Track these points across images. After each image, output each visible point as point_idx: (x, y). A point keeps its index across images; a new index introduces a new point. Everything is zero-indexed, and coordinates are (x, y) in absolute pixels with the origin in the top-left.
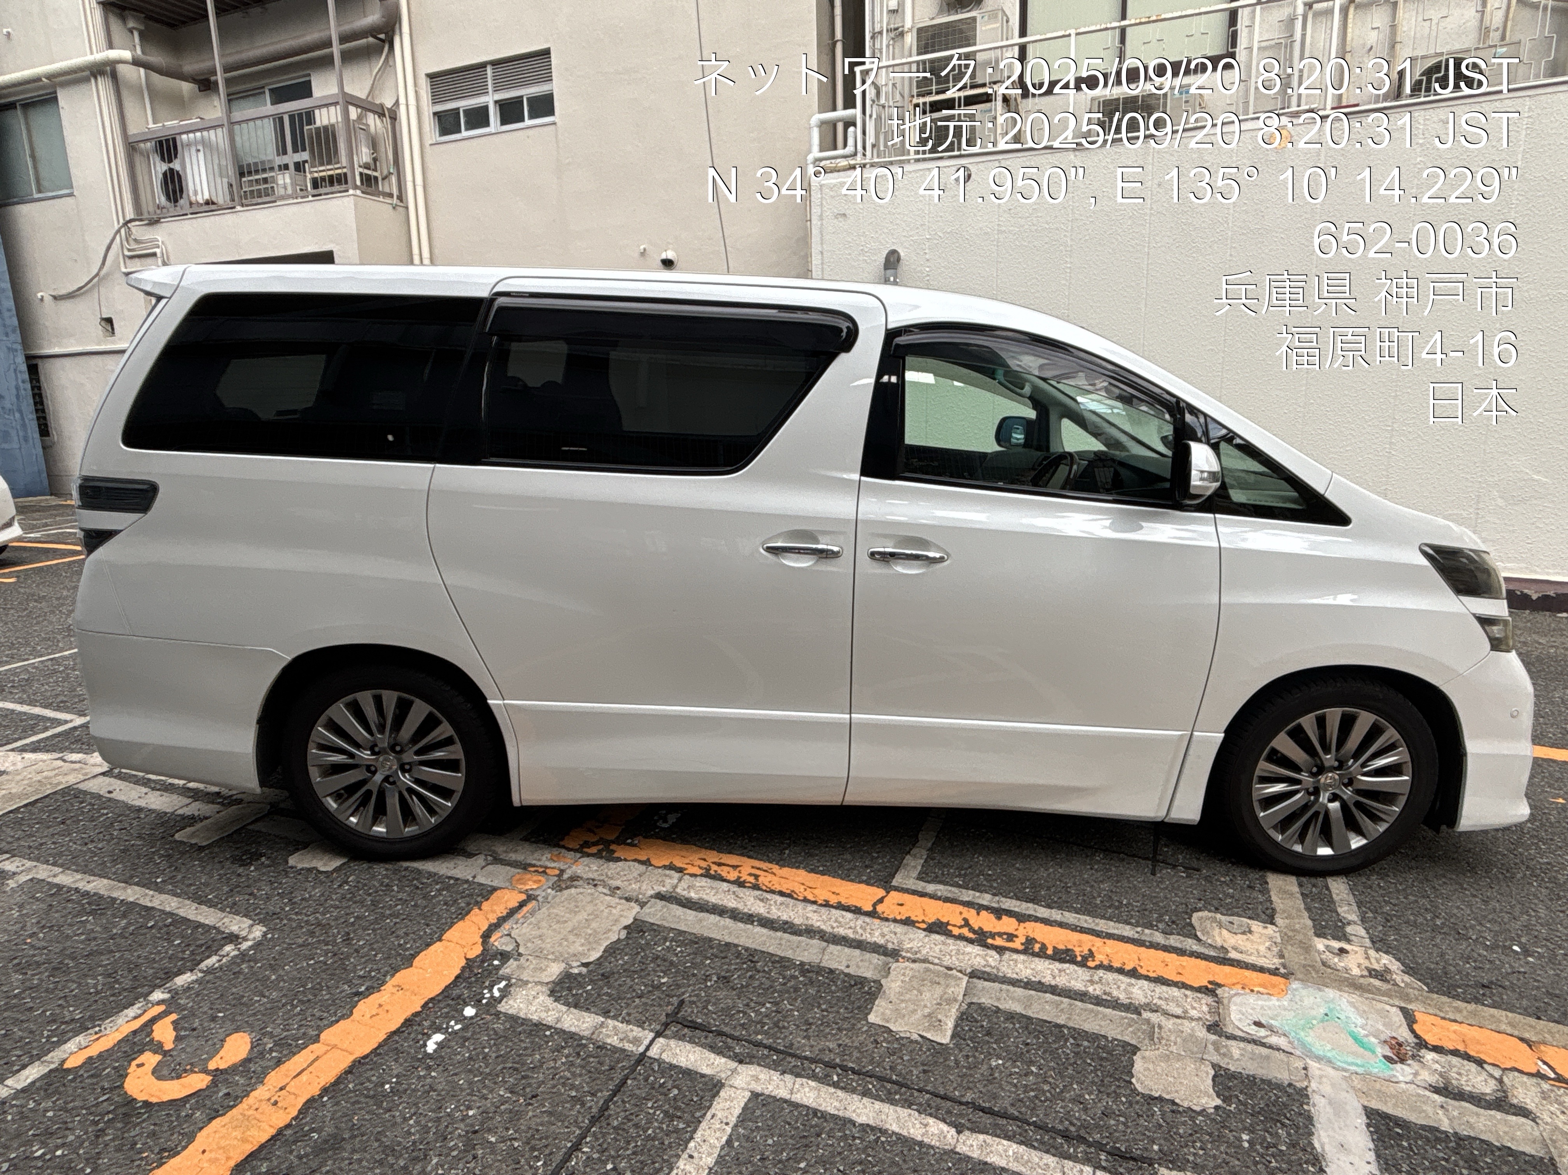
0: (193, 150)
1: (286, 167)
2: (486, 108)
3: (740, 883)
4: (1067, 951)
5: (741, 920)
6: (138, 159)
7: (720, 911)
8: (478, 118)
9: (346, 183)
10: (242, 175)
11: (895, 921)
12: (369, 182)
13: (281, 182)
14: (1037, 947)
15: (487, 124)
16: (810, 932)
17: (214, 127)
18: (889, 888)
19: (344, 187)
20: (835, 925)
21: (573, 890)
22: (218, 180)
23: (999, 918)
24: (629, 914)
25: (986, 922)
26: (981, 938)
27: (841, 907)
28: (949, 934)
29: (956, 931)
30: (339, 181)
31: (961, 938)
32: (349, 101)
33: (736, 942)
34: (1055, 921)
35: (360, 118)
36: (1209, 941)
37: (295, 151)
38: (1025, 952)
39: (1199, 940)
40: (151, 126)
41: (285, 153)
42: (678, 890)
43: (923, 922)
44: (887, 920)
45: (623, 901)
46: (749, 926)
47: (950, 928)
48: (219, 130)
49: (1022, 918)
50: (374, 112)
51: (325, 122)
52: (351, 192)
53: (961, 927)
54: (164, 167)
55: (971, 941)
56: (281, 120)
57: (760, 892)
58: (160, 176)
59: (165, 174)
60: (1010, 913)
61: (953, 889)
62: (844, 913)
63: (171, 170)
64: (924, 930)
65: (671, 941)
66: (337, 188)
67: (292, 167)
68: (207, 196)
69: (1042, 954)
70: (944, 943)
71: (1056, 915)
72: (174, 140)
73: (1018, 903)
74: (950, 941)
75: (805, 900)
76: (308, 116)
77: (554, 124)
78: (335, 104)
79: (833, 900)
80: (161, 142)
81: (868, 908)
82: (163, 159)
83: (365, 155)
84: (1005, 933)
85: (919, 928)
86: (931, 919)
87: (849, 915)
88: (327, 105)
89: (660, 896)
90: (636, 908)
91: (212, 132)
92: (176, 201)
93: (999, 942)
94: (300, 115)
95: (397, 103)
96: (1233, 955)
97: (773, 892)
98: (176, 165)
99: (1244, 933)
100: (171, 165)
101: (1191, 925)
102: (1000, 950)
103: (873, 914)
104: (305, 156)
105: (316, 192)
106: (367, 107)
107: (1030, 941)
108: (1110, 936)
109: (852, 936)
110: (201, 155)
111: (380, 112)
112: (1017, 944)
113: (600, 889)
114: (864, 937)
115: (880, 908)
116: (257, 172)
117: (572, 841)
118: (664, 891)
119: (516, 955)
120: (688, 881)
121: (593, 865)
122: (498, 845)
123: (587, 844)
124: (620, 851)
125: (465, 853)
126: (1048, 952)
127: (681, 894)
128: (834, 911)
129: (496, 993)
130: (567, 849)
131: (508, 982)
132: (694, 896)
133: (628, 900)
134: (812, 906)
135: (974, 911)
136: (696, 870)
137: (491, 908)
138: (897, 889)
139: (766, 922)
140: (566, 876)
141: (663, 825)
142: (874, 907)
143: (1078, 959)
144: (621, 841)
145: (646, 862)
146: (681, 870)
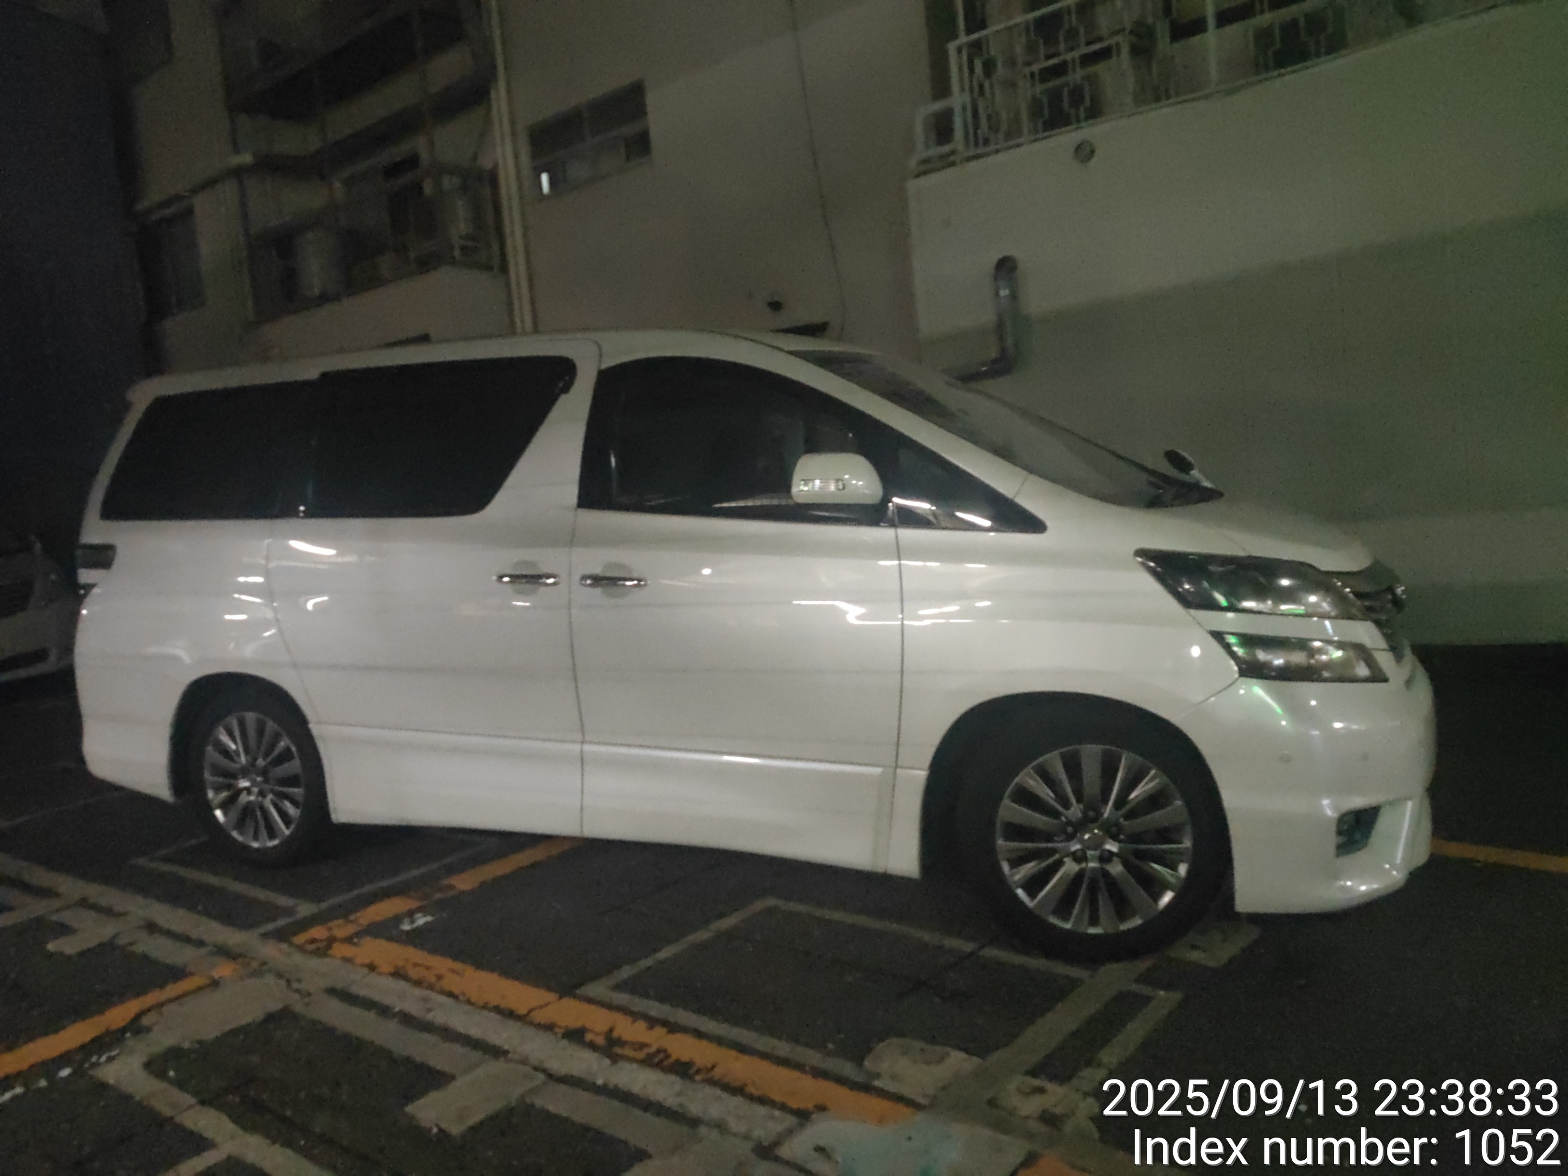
3: (418, 983)
4: (688, 1063)
9: (444, 259)
11: (539, 1025)
12: (469, 256)
13: (383, 266)
14: (659, 1058)
16: (440, 1030)
18: (566, 995)
20: (471, 1025)
21: (256, 980)
23: (651, 1027)
24: (283, 1003)
25: (632, 1031)
26: (610, 1047)
27: (497, 1010)
28: (579, 1041)
29: (589, 1037)
36: (869, 1066)
38: (643, 1062)
39: (861, 1064)
42: (353, 986)
43: (564, 1027)
44: (529, 1024)
47: (585, 1035)
49: (673, 1028)
52: (449, 268)
53: (599, 1034)
55: (595, 1049)
57: (428, 991)
60: (665, 1023)
61: (637, 999)
62: (491, 1014)
64: (559, 1035)
68: (321, 288)
69: (660, 1065)
70: (564, 1048)
74: (573, 1047)
75: (466, 1001)
76: (417, 188)
77: (652, 163)
78: (431, 173)
79: (493, 1002)
80: (279, 239)
81: (522, 1011)
82: (281, 257)
84: (639, 1043)
85: (555, 1034)
86: (575, 1023)
87: (494, 1017)
88: (428, 176)
89: (332, 991)
90: (294, 999)
92: (291, 296)
93: (628, 1052)
95: (495, 164)
97: (441, 991)
98: (291, 262)
99: (927, 1062)
100: (288, 262)
101: (871, 1049)
102: (615, 1059)
103: (523, 1018)
107: (658, 1052)
109: (477, 1036)
112: (641, 1055)
113: (281, 980)
114: (487, 1038)
115: (533, 1013)
117: (300, 939)
118: (339, 986)
119: (148, 1030)
120: (373, 978)
121: (298, 959)
122: (233, 937)
123: (313, 941)
124: (340, 950)
125: (201, 943)
126: (666, 1063)
127: (355, 990)
128: (485, 1012)
129: (103, 1059)
130: (291, 944)
131: (118, 1054)
132: (363, 992)
133: (297, 991)
134: (468, 1008)
135: (629, 1020)
136: (386, 968)
137: (172, 990)
138: (575, 996)
139: (407, 1019)
140: (265, 967)
141: (406, 927)
142: (530, 1011)
143: (691, 1071)
144: (349, 940)
145: (350, 960)
146: (373, 969)
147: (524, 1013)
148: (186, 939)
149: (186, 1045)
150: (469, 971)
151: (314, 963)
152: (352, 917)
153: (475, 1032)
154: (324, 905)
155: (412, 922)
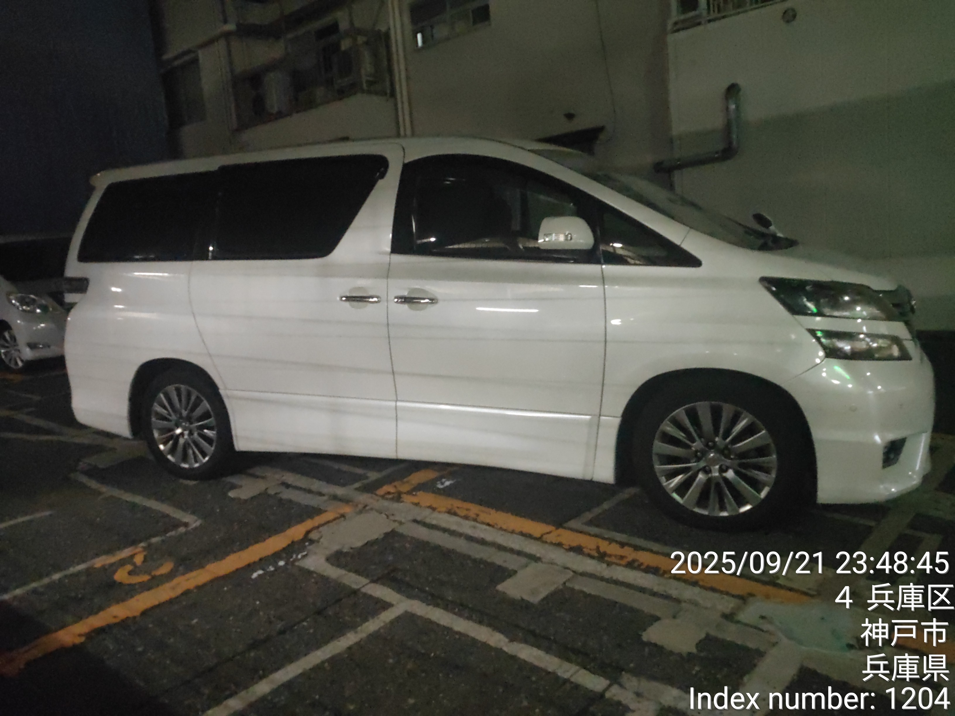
1: (321, 83)
3: (466, 518)
4: (656, 567)
7: (445, 531)
9: (357, 88)
10: (297, 92)
11: (552, 544)
12: (371, 86)
13: (318, 93)
14: (636, 564)
16: (493, 544)
18: (559, 527)
19: (355, 91)
20: (510, 542)
21: (367, 515)
22: (283, 98)
23: (622, 547)
24: (391, 527)
26: (602, 557)
27: (522, 534)
28: (581, 553)
29: (586, 551)
30: (353, 87)
31: (588, 555)
32: (357, 32)
33: (444, 545)
37: (326, 71)
38: (626, 566)
41: (321, 73)
42: (427, 519)
43: (568, 545)
44: (546, 542)
45: (391, 521)
46: (458, 539)
47: (584, 550)
49: (637, 548)
51: (346, 47)
52: (360, 94)
53: (591, 549)
54: (254, 94)
55: (593, 558)
57: (475, 523)
58: (252, 100)
59: (254, 98)
60: (630, 545)
62: (520, 537)
63: (258, 95)
64: (567, 550)
67: (325, 82)
68: (277, 109)
69: (638, 568)
70: (575, 557)
72: (260, 75)
73: (644, 541)
74: (579, 557)
75: (501, 529)
76: (338, 45)
77: (490, 26)
78: (350, 35)
79: (518, 530)
80: (252, 77)
81: (537, 534)
82: (253, 88)
83: (368, 68)
84: (620, 555)
85: (564, 549)
86: (574, 544)
87: (523, 538)
88: (346, 36)
89: (415, 521)
90: (396, 525)
92: (260, 113)
93: (613, 559)
94: (332, 46)
95: (389, 28)
97: (483, 523)
100: (258, 92)
102: (609, 564)
103: (539, 539)
104: (333, 73)
107: (634, 561)
112: (624, 562)
114: (525, 550)
115: (545, 537)
116: (306, 88)
117: (381, 491)
118: (419, 518)
119: (318, 541)
120: (435, 515)
121: (386, 503)
122: (340, 491)
123: (389, 493)
124: (405, 498)
125: (321, 494)
126: (642, 567)
127: (428, 521)
128: (515, 535)
129: (299, 556)
130: (377, 495)
131: (308, 553)
132: (434, 522)
133: (395, 521)
134: (503, 533)
135: (607, 542)
136: (444, 509)
137: (318, 520)
138: (565, 528)
139: (470, 539)
140: (367, 508)
141: (440, 486)
142: (542, 536)
143: (661, 572)
144: (409, 493)
145: (417, 504)
146: (434, 509)
147: (538, 535)
148: (310, 491)
149: (345, 550)
150: (493, 512)
151: (396, 505)
152: (405, 480)
153: (516, 546)
154: (385, 473)
155: (442, 484)
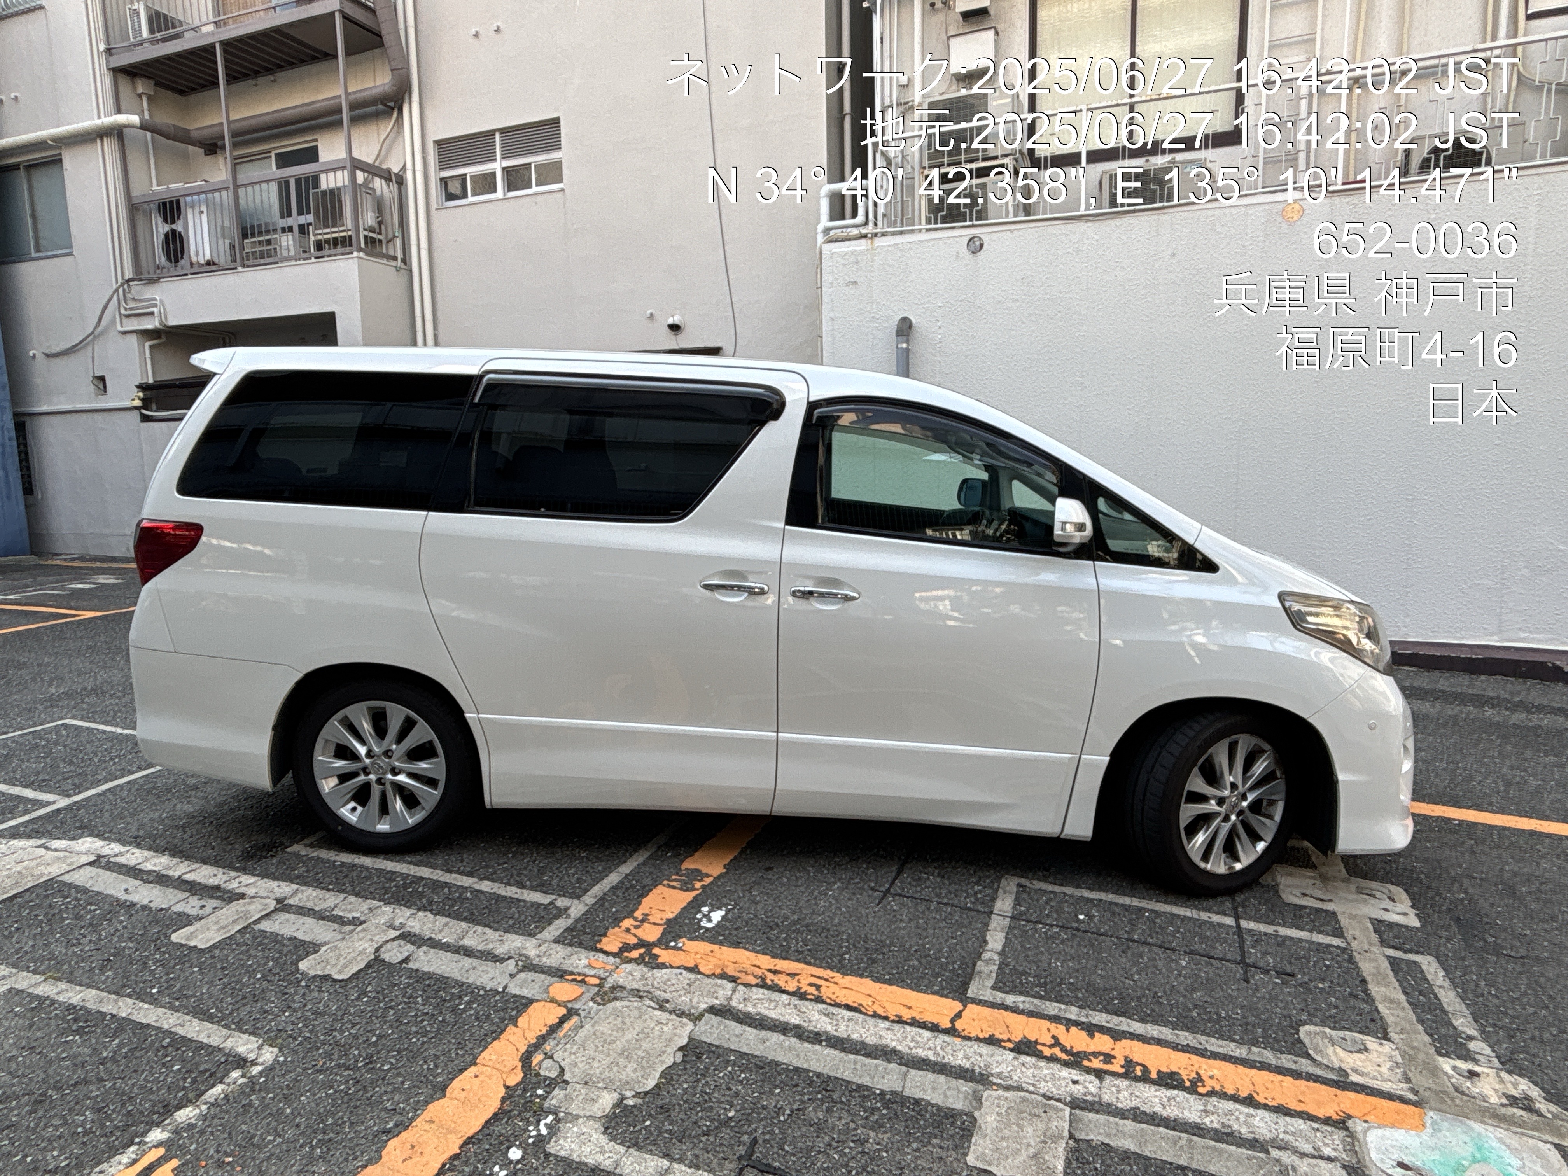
0: (197, 211)
1: (290, 229)
2: (493, 174)
3: (801, 995)
4: (1172, 1075)
5: (808, 1040)
6: (140, 220)
7: (783, 1028)
8: (486, 184)
9: (351, 245)
10: (245, 236)
11: (978, 1039)
12: (373, 246)
13: (284, 244)
14: (1138, 1071)
15: (495, 191)
16: (887, 1054)
17: (219, 190)
18: (966, 1001)
19: (348, 249)
20: (912, 1045)
21: (618, 1004)
22: (221, 242)
23: (1092, 1036)
24: (683, 1032)
25: (1077, 1040)
26: (1076, 1060)
27: (917, 1024)
28: (1040, 1056)
30: (344, 243)
31: (1052, 1059)
32: (356, 165)
33: (805, 1066)
34: (1153, 1038)
35: (366, 182)
36: (1325, 1062)
37: (300, 213)
38: (1126, 1076)
39: (1313, 1060)
40: (155, 188)
41: (290, 215)
42: (734, 1003)
43: (1009, 1040)
44: (968, 1038)
45: (673, 1017)
46: (817, 1047)
47: (1039, 1047)
48: (224, 193)
50: (381, 177)
51: (332, 185)
52: (355, 254)
53: (1051, 1046)
54: (167, 228)
55: (1066, 1064)
56: (287, 183)
57: (825, 1006)
58: (162, 237)
59: (167, 235)
60: (1102, 1029)
61: (1035, 1001)
62: (921, 1031)
63: (174, 232)
64: (1012, 1050)
65: (733, 1065)
66: (340, 249)
67: (296, 229)
68: (208, 257)
69: (1145, 1078)
70: (1036, 1067)
71: (1154, 1031)
72: (178, 202)
73: (1109, 1017)
74: (1042, 1064)
75: (875, 1015)
76: (316, 179)
77: (563, 190)
78: (343, 168)
79: (906, 1015)
80: (164, 204)
81: (943, 1023)
82: (165, 220)
83: (369, 218)
84: (1100, 1054)
85: (1004, 1048)
87: (927, 1034)
88: (334, 170)
90: (690, 1026)
91: (217, 194)
92: (177, 261)
93: (1097, 1064)
94: (307, 179)
95: (404, 168)
96: (1354, 1078)
97: (838, 1005)
98: (179, 227)
99: (1359, 1051)
100: (174, 227)
101: (1299, 1041)
102: (1099, 1074)
103: (952, 1031)
104: (310, 218)
105: (319, 254)
106: (372, 170)
107: (1129, 1062)
108: (1215, 1056)
109: (932, 1058)
110: (204, 217)
111: (387, 176)
112: (1116, 1067)
113: (648, 1002)
114: (946, 1060)
115: (959, 1025)
116: (260, 233)
117: (610, 944)
118: (718, 1004)
119: (560, 1082)
120: (743, 992)
122: (529, 948)
123: (627, 947)
124: (664, 956)
125: (494, 957)
126: (1152, 1076)
128: (908, 1028)
129: (543, 1130)
130: (607, 953)
131: (555, 1116)
132: (753, 1011)
133: (679, 1015)
134: (886, 1023)
135: (1061, 1027)
136: (750, 979)
137: (530, 1024)
138: (974, 1002)
140: (606, 986)
141: (708, 925)
142: (952, 1024)
143: (1187, 1084)
145: (695, 970)
146: (733, 980)
147: (949, 1025)
148: (468, 952)
149: (630, 1101)
150: (840, 977)
151: (658, 976)
152: (638, 915)
154: (589, 902)
155: (708, 918)
